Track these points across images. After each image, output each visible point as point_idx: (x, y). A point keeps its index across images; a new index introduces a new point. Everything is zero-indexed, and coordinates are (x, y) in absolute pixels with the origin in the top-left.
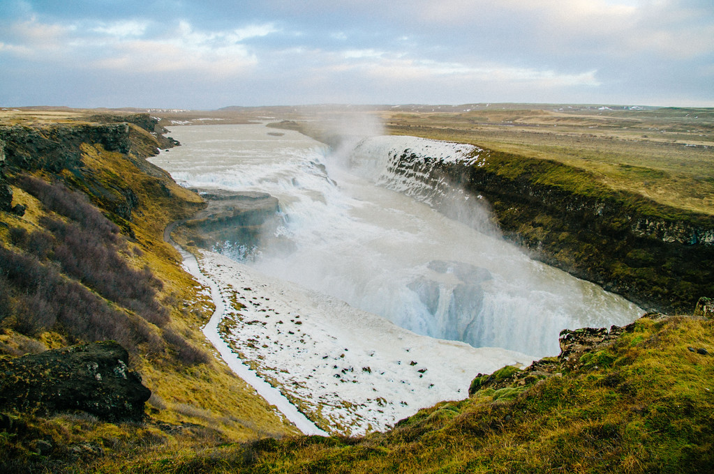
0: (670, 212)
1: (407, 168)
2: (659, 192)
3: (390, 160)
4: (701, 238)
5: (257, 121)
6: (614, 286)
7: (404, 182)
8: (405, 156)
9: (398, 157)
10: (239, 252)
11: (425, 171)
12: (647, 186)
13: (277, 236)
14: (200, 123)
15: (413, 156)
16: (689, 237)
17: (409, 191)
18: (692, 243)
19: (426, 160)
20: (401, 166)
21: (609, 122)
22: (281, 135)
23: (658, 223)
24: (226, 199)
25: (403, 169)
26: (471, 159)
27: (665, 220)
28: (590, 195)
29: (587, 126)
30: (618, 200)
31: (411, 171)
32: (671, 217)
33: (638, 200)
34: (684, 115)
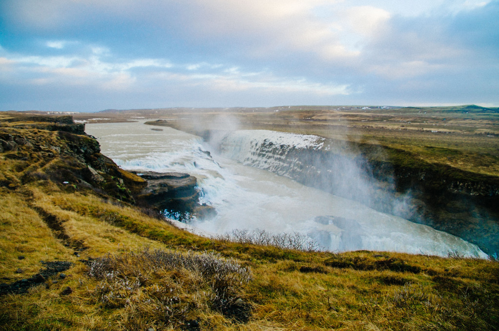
0: (472, 176)
1: (267, 152)
2: (459, 163)
3: (252, 147)
4: (496, 192)
5: (132, 120)
6: (441, 226)
7: (266, 162)
8: (264, 144)
9: (259, 144)
10: (175, 217)
11: (281, 154)
12: (450, 160)
13: (201, 204)
14: (95, 122)
15: (271, 144)
16: (488, 191)
17: (271, 168)
18: (491, 195)
19: (282, 146)
20: (263, 151)
21: (374, 117)
22: (162, 130)
23: (466, 184)
24: (157, 178)
25: (264, 153)
26: (318, 145)
27: (471, 181)
28: (413, 167)
29: (361, 120)
30: (434, 170)
31: (270, 154)
32: (474, 179)
33: (448, 169)
34: (418, 112)
